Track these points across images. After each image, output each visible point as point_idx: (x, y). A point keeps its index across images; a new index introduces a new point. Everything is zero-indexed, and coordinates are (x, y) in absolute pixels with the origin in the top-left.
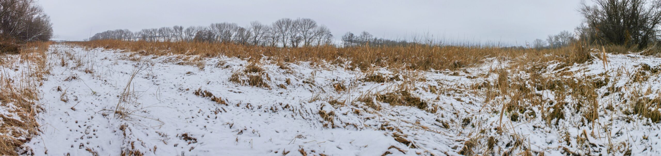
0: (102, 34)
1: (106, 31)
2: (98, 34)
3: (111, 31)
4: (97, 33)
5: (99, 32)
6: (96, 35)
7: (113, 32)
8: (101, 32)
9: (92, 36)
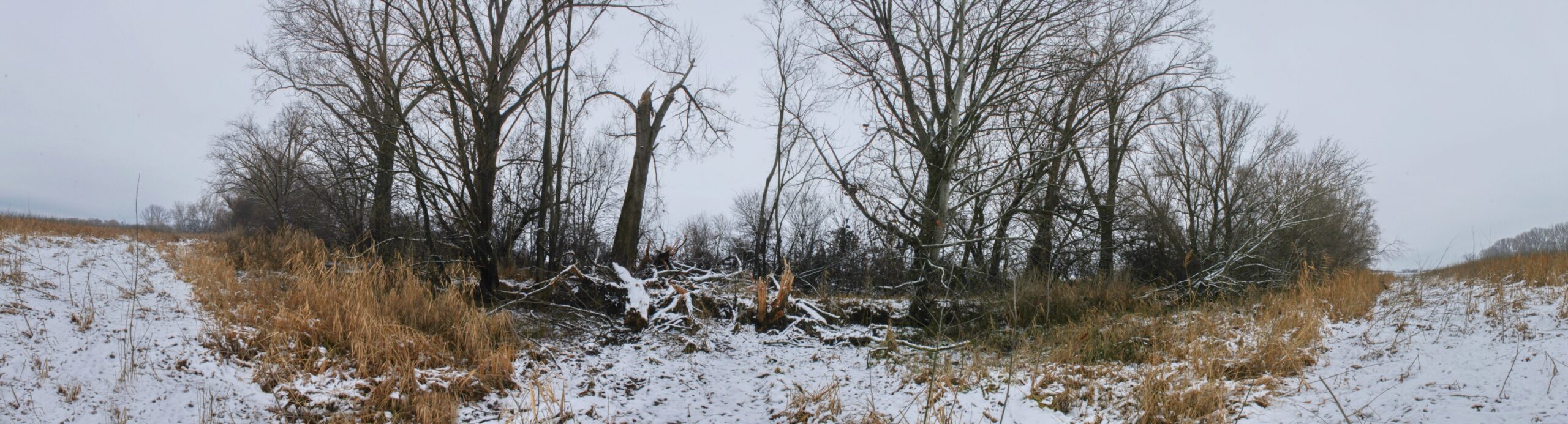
0: (1515, 241)
1: (1528, 230)
2: (1503, 241)
3: (1541, 230)
4: (1500, 238)
5: (1505, 237)
6: (1498, 243)
7: (1547, 232)
8: (1513, 236)
9: (1486, 247)
